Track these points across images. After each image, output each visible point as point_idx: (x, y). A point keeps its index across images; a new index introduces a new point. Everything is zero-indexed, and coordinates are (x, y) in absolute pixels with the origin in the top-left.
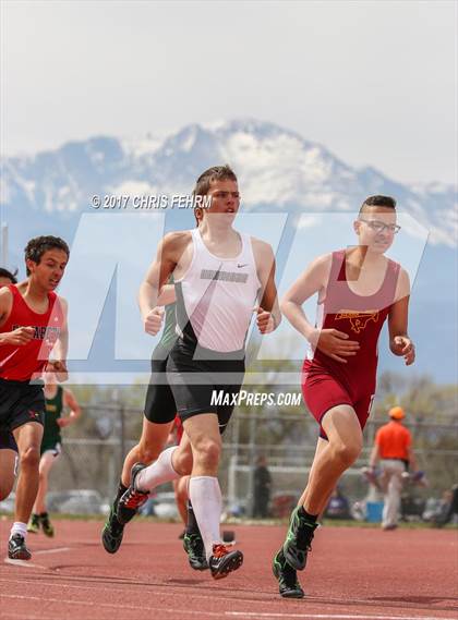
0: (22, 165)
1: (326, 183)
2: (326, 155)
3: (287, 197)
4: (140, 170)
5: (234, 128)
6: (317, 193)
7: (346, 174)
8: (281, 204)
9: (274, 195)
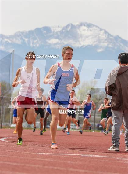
0: (24, 34)
1: (106, 40)
2: (106, 32)
3: (95, 43)
4: (56, 36)
5: (81, 24)
6: (103, 42)
7: (111, 37)
8: (94, 45)
9: (92, 43)
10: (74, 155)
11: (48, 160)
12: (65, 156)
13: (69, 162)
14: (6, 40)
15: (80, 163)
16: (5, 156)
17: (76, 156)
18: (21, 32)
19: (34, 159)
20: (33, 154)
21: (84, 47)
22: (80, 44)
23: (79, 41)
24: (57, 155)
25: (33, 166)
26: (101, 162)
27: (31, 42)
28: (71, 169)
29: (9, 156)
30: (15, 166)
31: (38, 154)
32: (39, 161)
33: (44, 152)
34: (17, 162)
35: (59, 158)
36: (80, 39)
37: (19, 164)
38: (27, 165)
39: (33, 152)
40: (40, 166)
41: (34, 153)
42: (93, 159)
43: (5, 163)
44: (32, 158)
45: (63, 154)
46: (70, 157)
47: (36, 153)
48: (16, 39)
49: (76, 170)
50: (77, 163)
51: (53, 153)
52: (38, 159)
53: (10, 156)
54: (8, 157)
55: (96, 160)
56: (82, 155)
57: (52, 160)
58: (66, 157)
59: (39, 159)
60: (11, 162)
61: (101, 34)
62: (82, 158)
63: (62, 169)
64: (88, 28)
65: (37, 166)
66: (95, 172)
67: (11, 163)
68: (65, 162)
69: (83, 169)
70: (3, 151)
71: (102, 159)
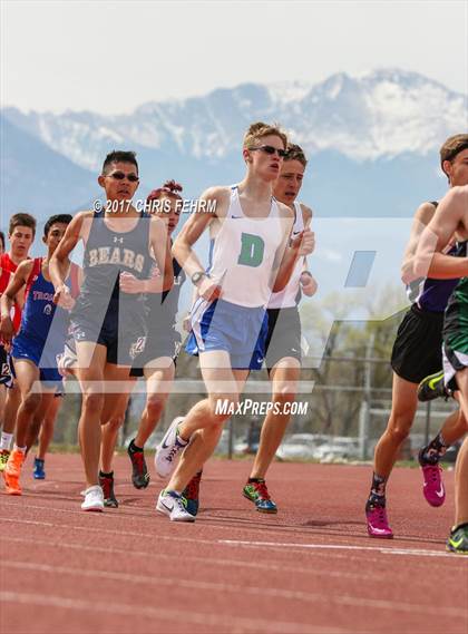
0: (172, 111)
5: (380, 77)
8: (424, 153)
9: (418, 144)
10: (355, 547)
11: (260, 566)
12: (321, 554)
13: (337, 574)
14: (104, 131)
15: (378, 577)
16: (102, 550)
17: (363, 551)
18: (160, 105)
19: (209, 561)
20: (207, 545)
21: (390, 158)
22: (375, 148)
23: (370, 138)
24: (292, 548)
25: (204, 585)
26: (453, 573)
27: (197, 141)
28: (347, 599)
29: (116, 551)
30: (142, 585)
31: (222, 545)
32: (226, 568)
33: (243, 537)
34: (148, 573)
35: (300, 558)
36: (375, 131)
37: (154, 580)
38: (184, 583)
39: (206, 538)
40: (231, 588)
41: (207, 542)
42: (422, 565)
43: (104, 574)
44: (201, 560)
45: (313, 546)
46: (340, 556)
47: (213, 542)
48: (141, 129)
49: (361, 602)
50: (366, 577)
51: (276, 541)
52: (223, 562)
53: (121, 552)
54: (115, 554)
55: (437, 566)
56: (385, 551)
57: (275, 568)
58: (326, 555)
59: (228, 562)
60: (124, 571)
61: (453, 111)
62: (383, 561)
63: (312, 597)
64: (405, 89)
65: (221, 586)
66: (432, 610)
67: (127, 577)
68: (322, 573)
69: (389, 598)
70: (95, 532)
71: (459, 565)
